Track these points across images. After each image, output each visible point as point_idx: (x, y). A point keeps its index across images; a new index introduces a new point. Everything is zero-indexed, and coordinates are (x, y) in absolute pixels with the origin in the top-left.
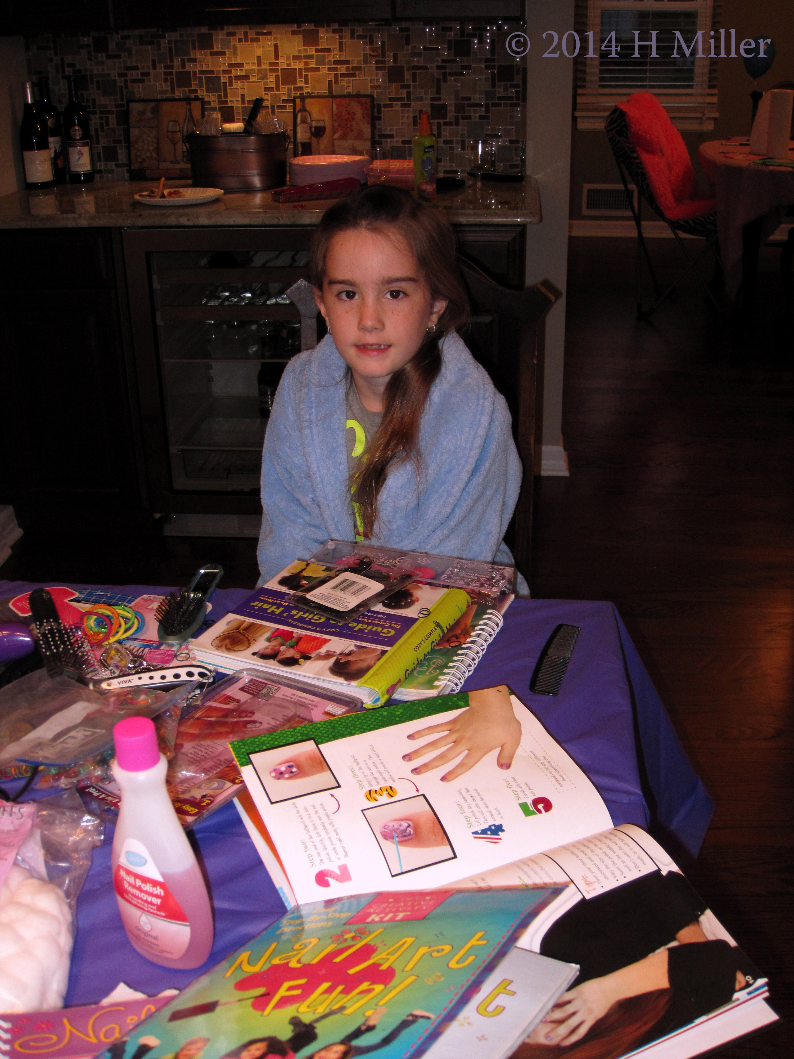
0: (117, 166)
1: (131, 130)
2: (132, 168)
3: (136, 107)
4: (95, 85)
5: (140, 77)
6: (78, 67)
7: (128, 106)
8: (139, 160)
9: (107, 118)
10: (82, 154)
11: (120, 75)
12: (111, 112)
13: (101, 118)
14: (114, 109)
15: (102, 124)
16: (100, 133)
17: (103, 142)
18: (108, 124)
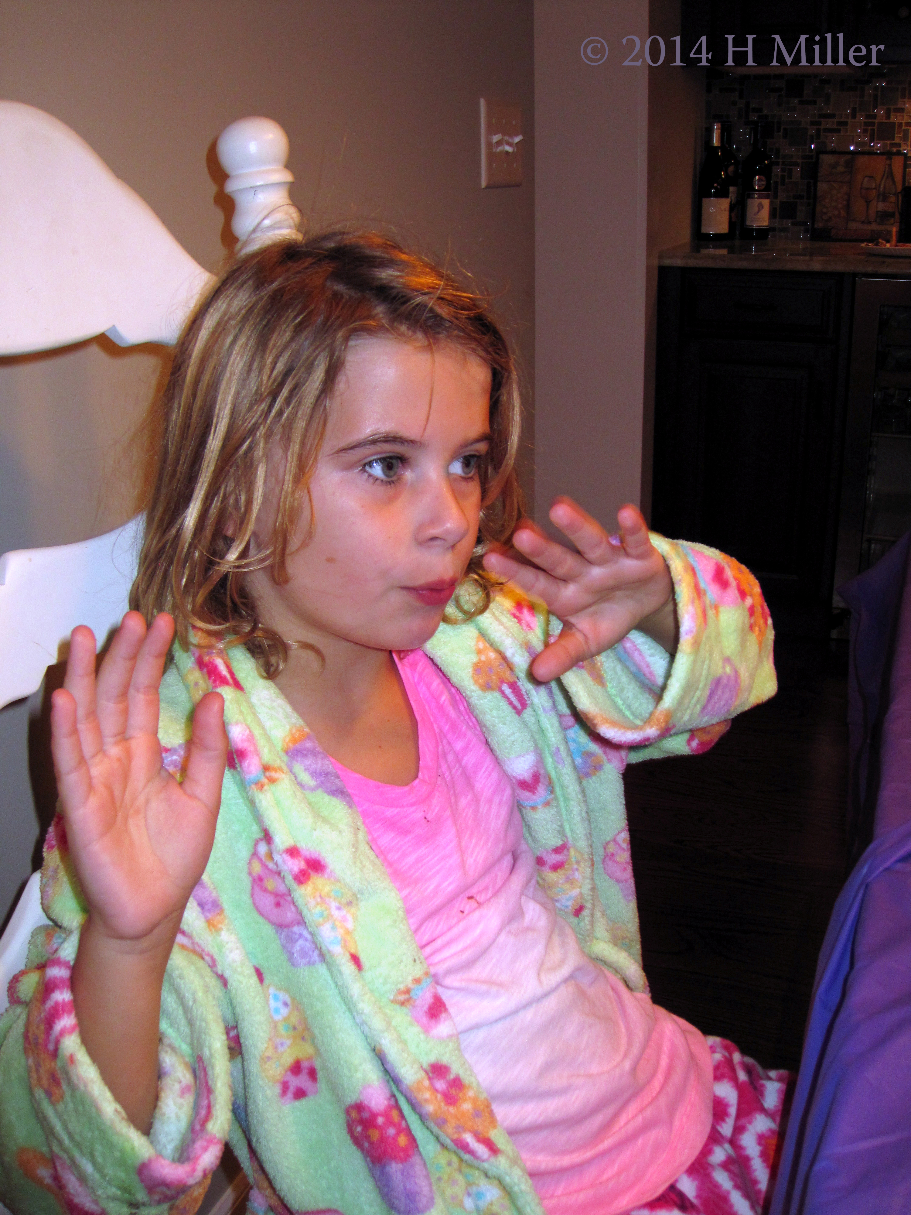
0: (793, 224)
1: (819, 184)
2: (816, 226)
3: (827, 159)
4: (781, 134)
5: (835, 127)
6: (765, 112)
7: (818, 159)
8: (825, 217)
9: (790, 171)
10: (763, 207)
11: (813, 123)
12: (796, 164)
13: (783, 170)
14: (800, 161)
15: (783, 177)
16: (779, 187)
17: (782, 196)
18: (790, 177)
